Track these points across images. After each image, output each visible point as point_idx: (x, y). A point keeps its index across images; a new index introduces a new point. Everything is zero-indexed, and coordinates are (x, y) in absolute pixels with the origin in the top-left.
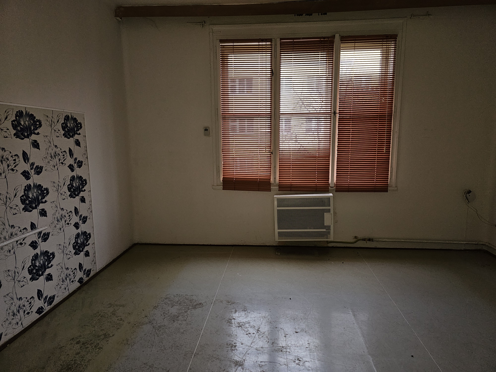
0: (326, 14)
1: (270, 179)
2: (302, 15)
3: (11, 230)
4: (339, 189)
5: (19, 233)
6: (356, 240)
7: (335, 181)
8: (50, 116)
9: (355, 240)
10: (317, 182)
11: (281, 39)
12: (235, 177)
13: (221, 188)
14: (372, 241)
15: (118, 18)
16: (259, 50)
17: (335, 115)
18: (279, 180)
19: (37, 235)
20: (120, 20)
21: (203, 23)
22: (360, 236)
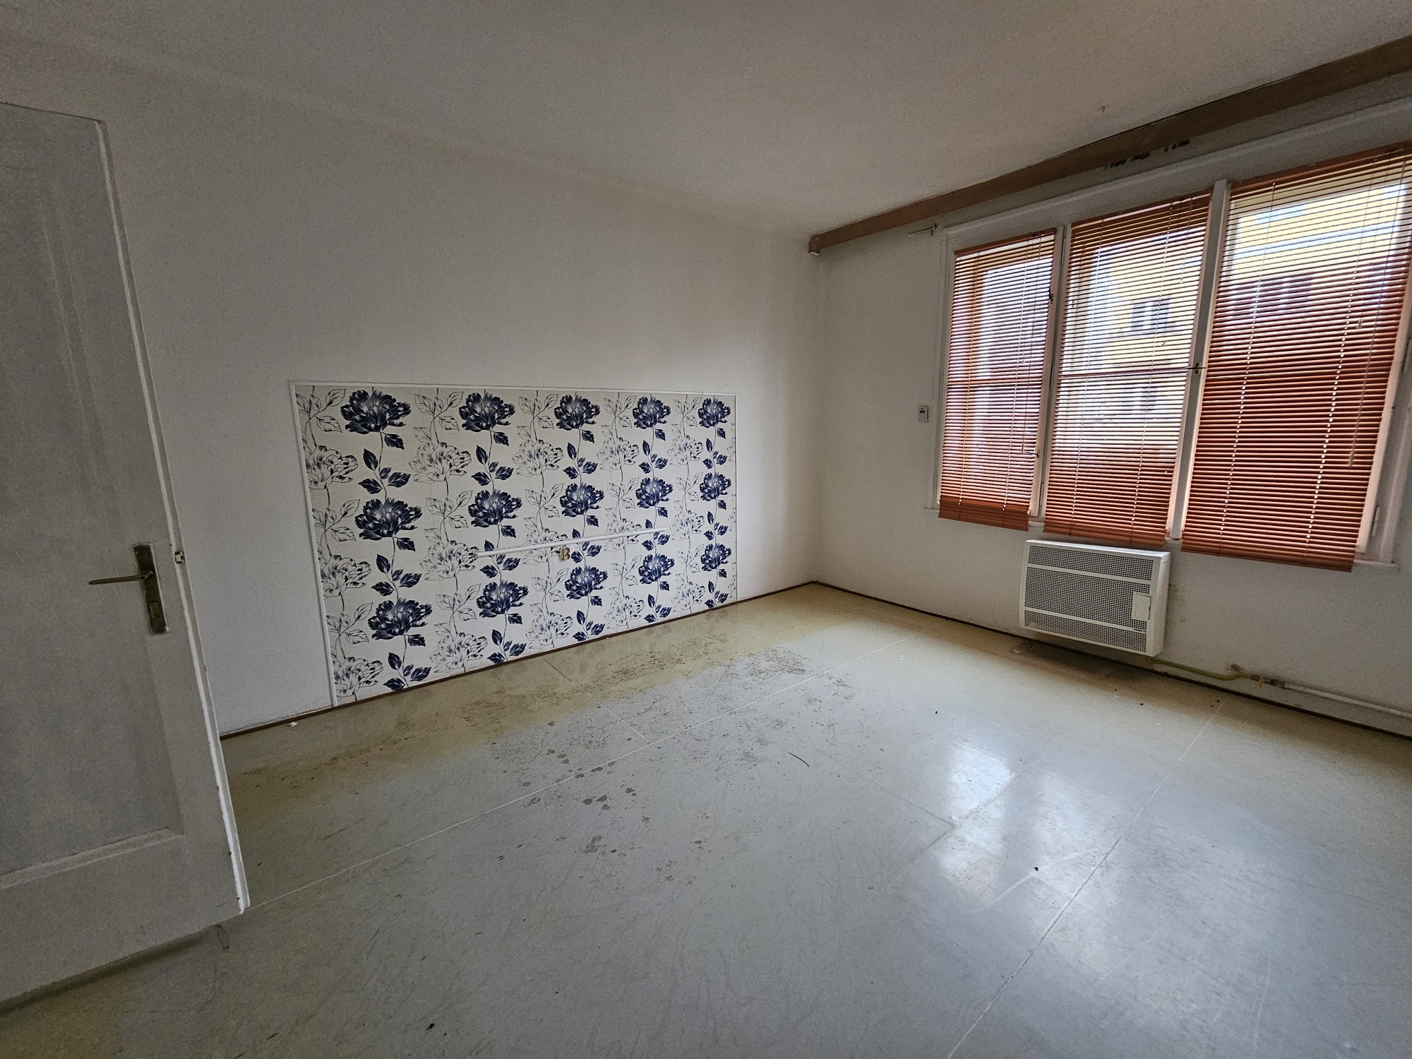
0: (1187, 142)
1: (1029, 506)
2: (1122, 162)
3: (622, 524)
4: (1190, 545)
5: (631, 528)
6: (1235, 673)
7: (1182, 527)
8: (683, 402)
9: (1229, 673)
10: (1134, 524)
11: (1074, 225)
12: (961, 497)
13: (937, 513)
14: (1283, 688)
15: (813, 253)
16: (1027, 255)
17: (1197, 372)
18: (1047, 511)
19: (652, 535)
20: (817, 254)
21: (931, 229)
22: (1248, 666)
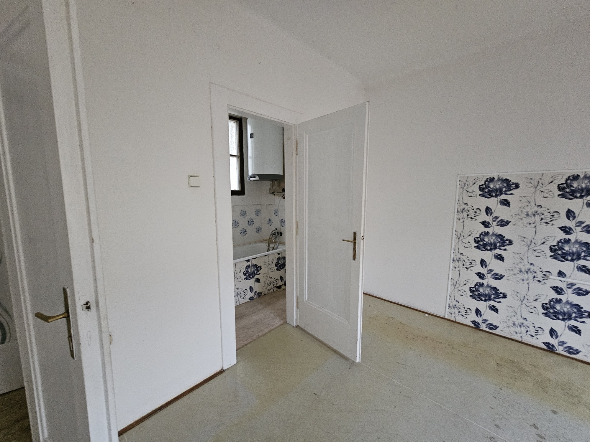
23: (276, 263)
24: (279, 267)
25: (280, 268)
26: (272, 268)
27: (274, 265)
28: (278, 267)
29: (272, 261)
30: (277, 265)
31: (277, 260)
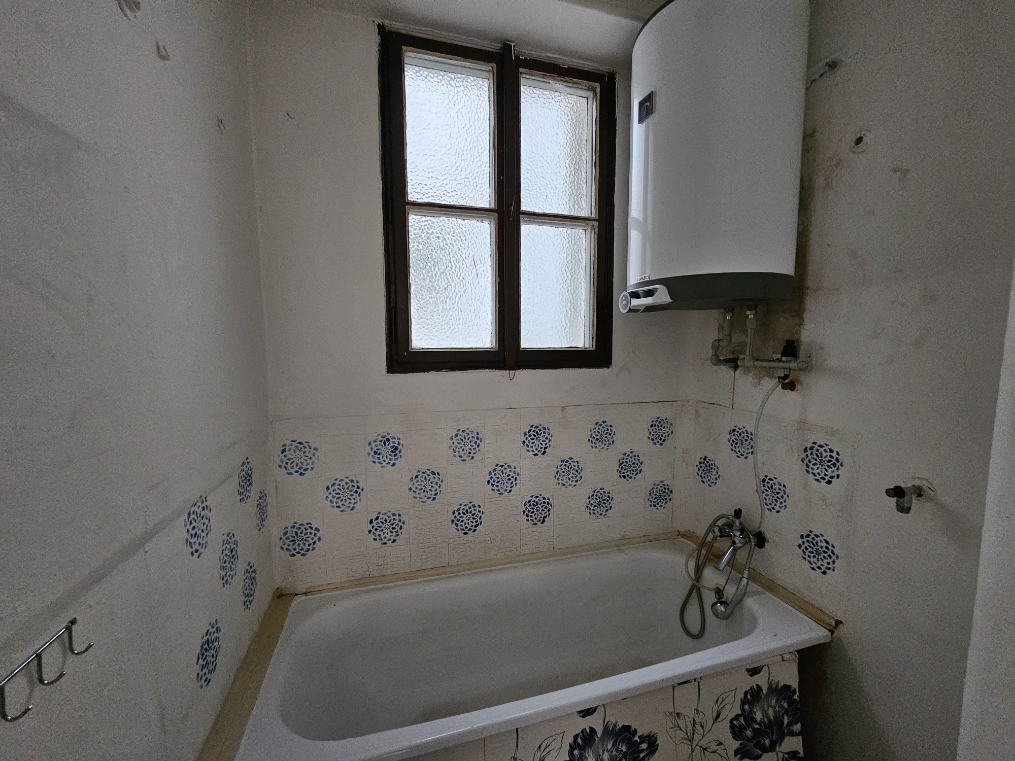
23: (737, 717)
24: (754, 737)
25: (758, 746)
26: (713, 747)
27: (723, 731)
28: (749, 740)
29: (716, 709)
30: (742, 728)
31: (743, 703)
